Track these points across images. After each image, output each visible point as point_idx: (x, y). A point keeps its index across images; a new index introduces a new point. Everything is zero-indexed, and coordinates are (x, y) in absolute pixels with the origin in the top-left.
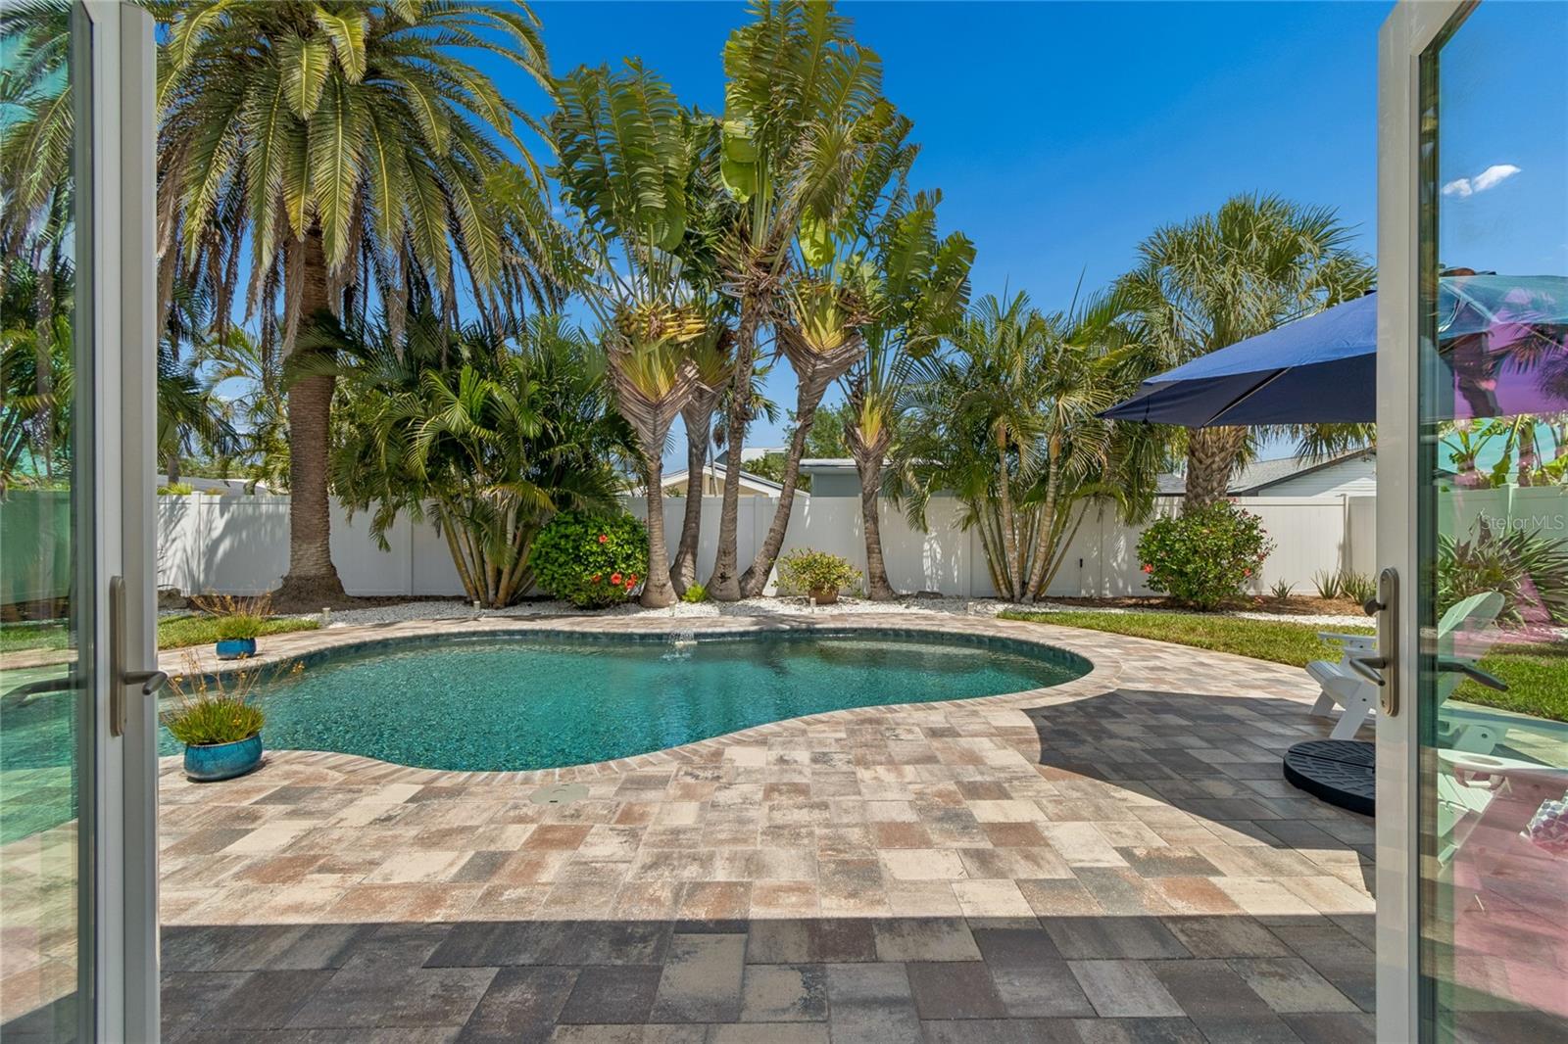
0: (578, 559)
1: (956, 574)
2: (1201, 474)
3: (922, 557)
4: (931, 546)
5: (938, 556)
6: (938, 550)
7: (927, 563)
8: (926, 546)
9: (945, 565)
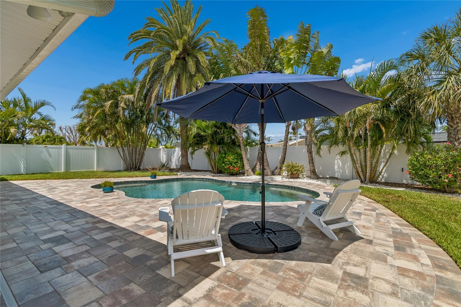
0: (223, 162)
1: (347, 171)
2: (453, 132)
3: (334, 165)
4: (338, 161)
5: (340, 165)
6: (340, 163)
7: (336, 167)
8: (336, 161)
9: (343, 168)
